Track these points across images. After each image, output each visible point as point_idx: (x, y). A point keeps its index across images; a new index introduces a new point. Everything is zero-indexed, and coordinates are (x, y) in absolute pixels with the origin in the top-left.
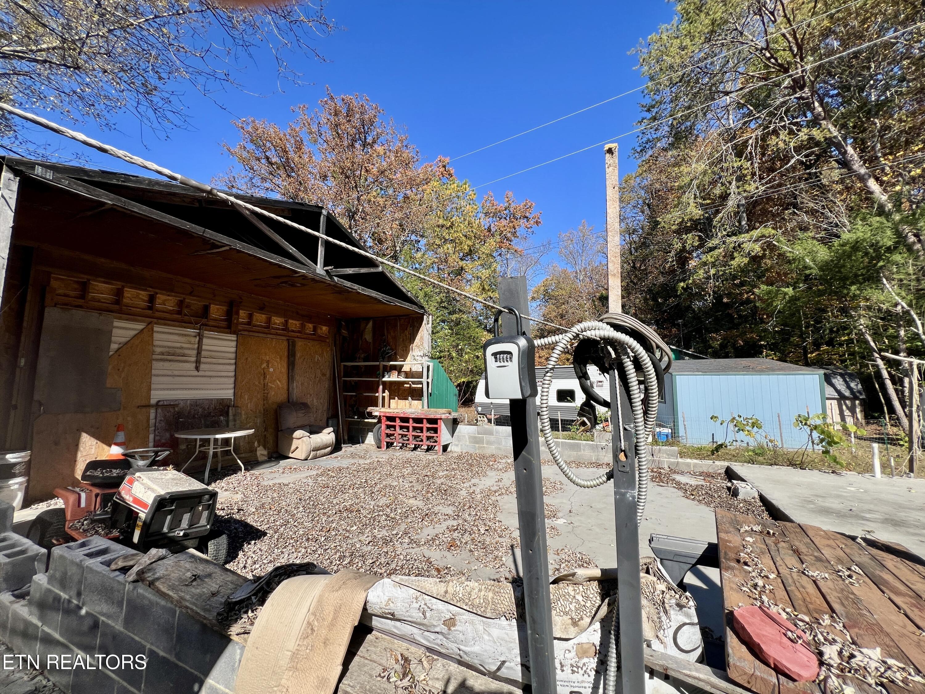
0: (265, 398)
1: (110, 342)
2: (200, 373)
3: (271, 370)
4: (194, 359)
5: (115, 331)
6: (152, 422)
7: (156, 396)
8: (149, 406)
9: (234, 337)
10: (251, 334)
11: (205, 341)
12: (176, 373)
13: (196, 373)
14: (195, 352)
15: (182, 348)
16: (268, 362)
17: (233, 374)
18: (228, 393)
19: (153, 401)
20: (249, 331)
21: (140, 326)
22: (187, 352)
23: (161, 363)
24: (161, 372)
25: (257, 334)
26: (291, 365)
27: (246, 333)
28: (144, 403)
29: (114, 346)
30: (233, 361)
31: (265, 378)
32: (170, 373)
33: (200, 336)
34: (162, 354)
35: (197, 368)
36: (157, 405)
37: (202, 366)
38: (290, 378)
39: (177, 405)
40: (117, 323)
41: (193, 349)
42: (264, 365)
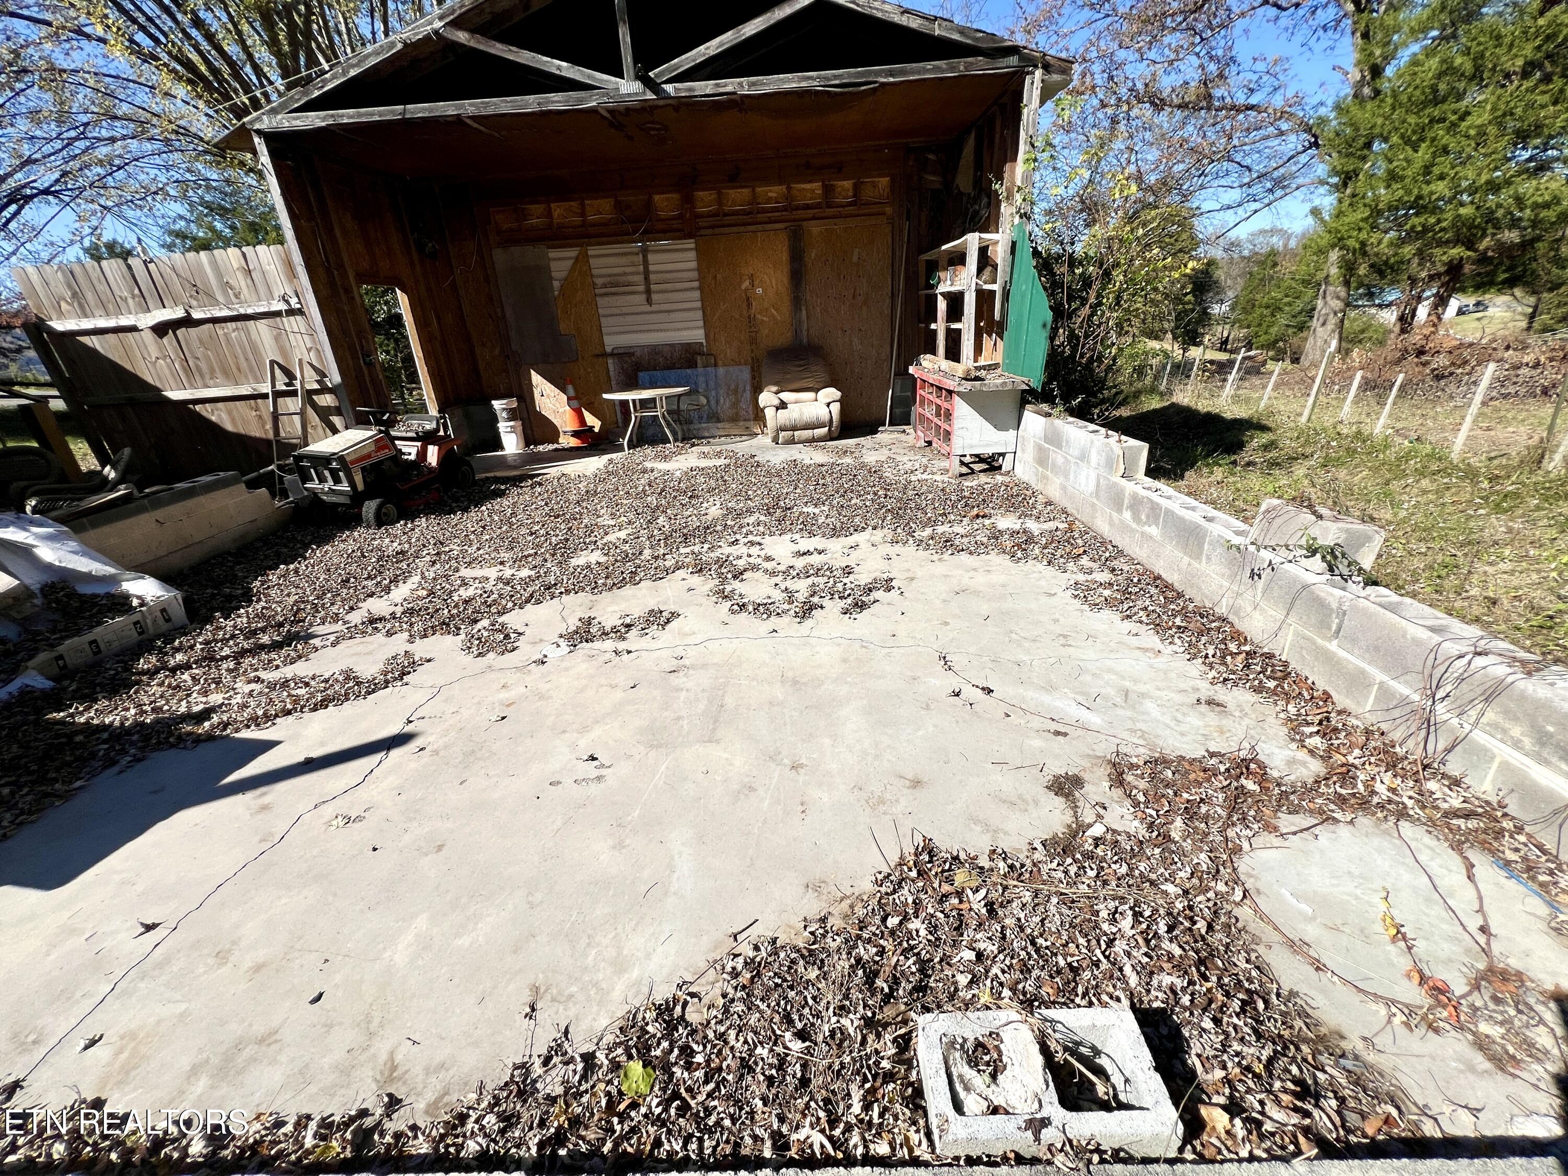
0: (753, 341)
1: (551, 278)
2: (655, 308)
3: (759, 291)
4: (642, 288)
5: (554, 265)
6: (612, 373)
7: (611, 342)
8: (604, 355)
9: (690, 244)
10: (717, 231)
11: (651, 257)
12: (625, 310)
13: (648, 308)
14: (640, 278)
15: (625, 274)
16: (752, 277)
17: (699, 304)
18: (696, 335)
19: (608, 349)
20: (713, 227)
21: (573, 253)
22: (631, 278)
23: (607, 299)
24: (607, 312)
25: (727, 230)
26: (797, 276)
27: (709, 231)
28: (597, 352)
29: (556, 284)
30: (696, 284)
31: (749, 305)
32: (618, 311)
33: (645, 252)
34: (605, 286)
35: (649, 301)
36: (612, 355)
37: (655, 297)
38: (797, 301)
39: (633, 354)
40: (553, 254)
41: (638, 273)
42: (746, 284)
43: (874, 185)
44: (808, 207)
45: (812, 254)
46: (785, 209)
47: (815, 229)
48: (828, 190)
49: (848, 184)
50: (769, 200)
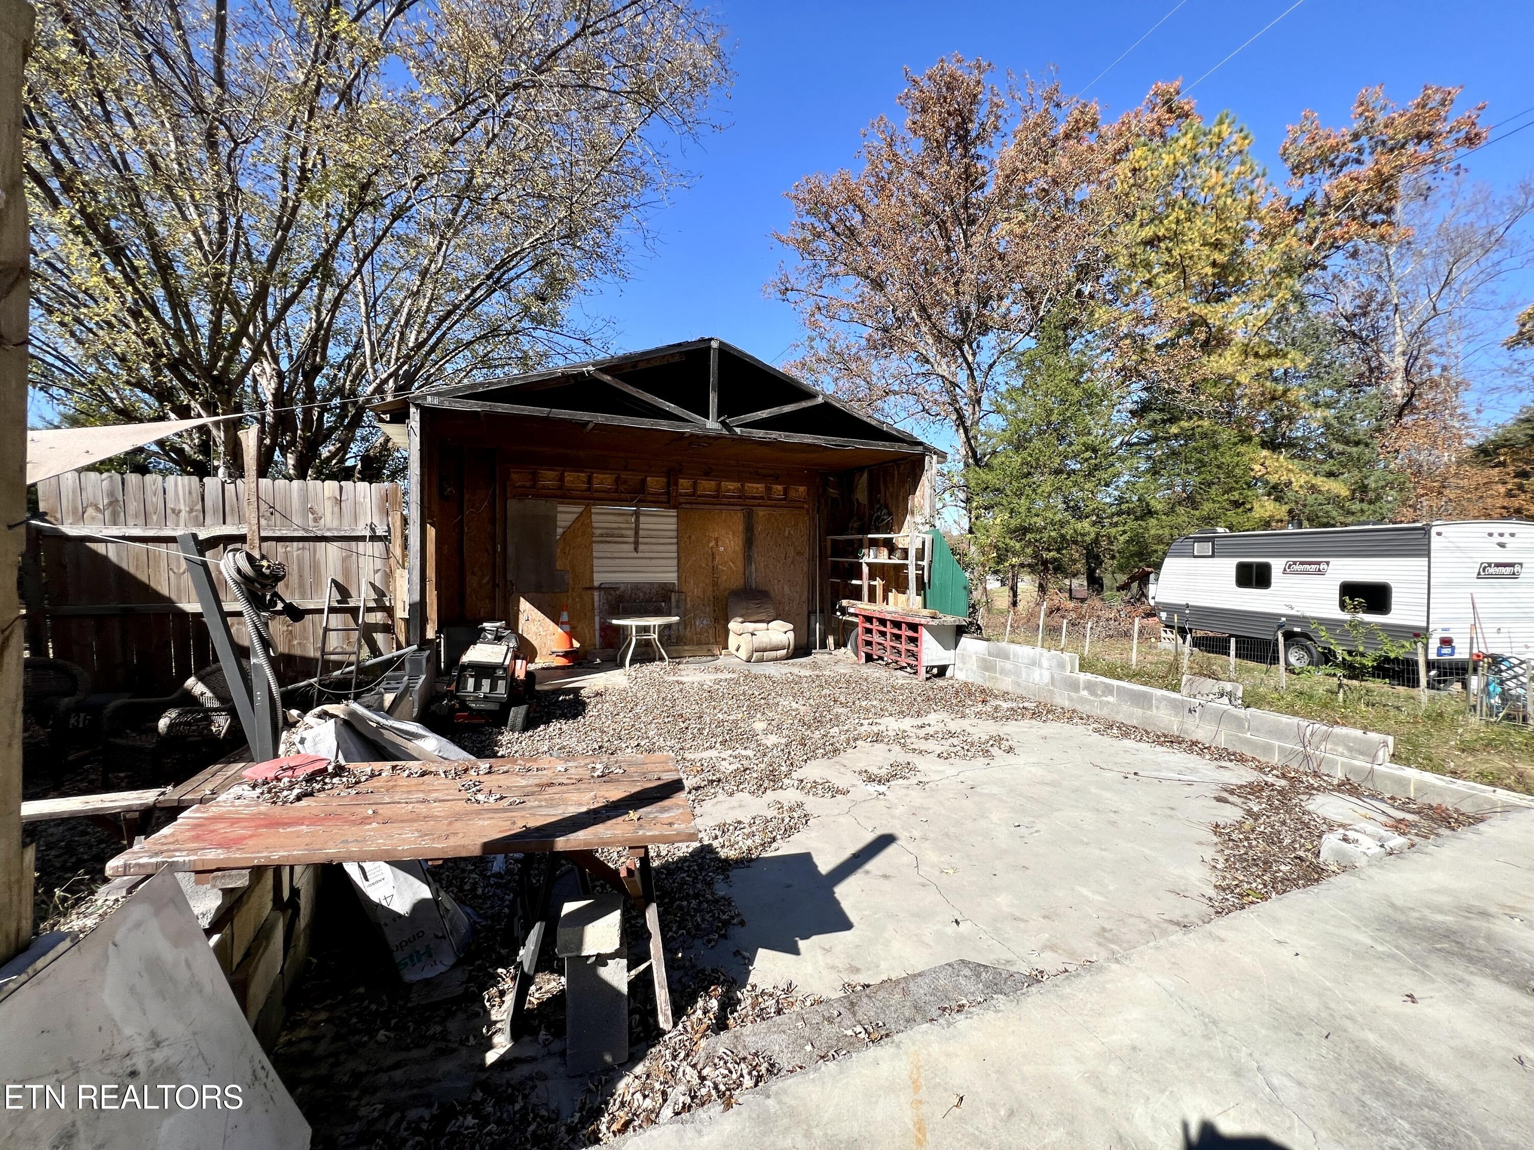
0: (715, 584)
1: (555, 526)
2: (640, 555)
3: (721, 549)
4: (632, 540)
5: (560, 517)
6: (596, 604)
7: (599, 579)
8: (592, 588)
9: (673, 512)
10: (694, 506)
11: (642, 519)
12: (615, 555)
13: (635, 555)
14: (632, 532)
15: (620, 528)
16: (717, 540)
17: (675, 555)
18: (671, 577)
19: (596, 584)
20: (691, 503)
21: (579, 509)
22: (624, 532)
23: (601, 545)
24: (601, 555)
25: (701, 506)
26: (749, 542)
27: (688, 506)
28: (588, 585)
29: (560, 531)
30: (675, 540)
31: (714, 559)
32: (609, 555)
33: (637, 514)
34: (601, 535)
35: (636, 550)
36: (600, 588)
37: (641, 547)
38: (748, 559)
39: (618, 589)
40: (561, 508)
41: (631, 529)
42: (712, 544)
43: (797, 491)
44: (754, 498)
45: (759, 528)
46: (739, 497)
47: (761, 512)
48: (769, 489)
49: (780, 487)
50: (729, 490)
